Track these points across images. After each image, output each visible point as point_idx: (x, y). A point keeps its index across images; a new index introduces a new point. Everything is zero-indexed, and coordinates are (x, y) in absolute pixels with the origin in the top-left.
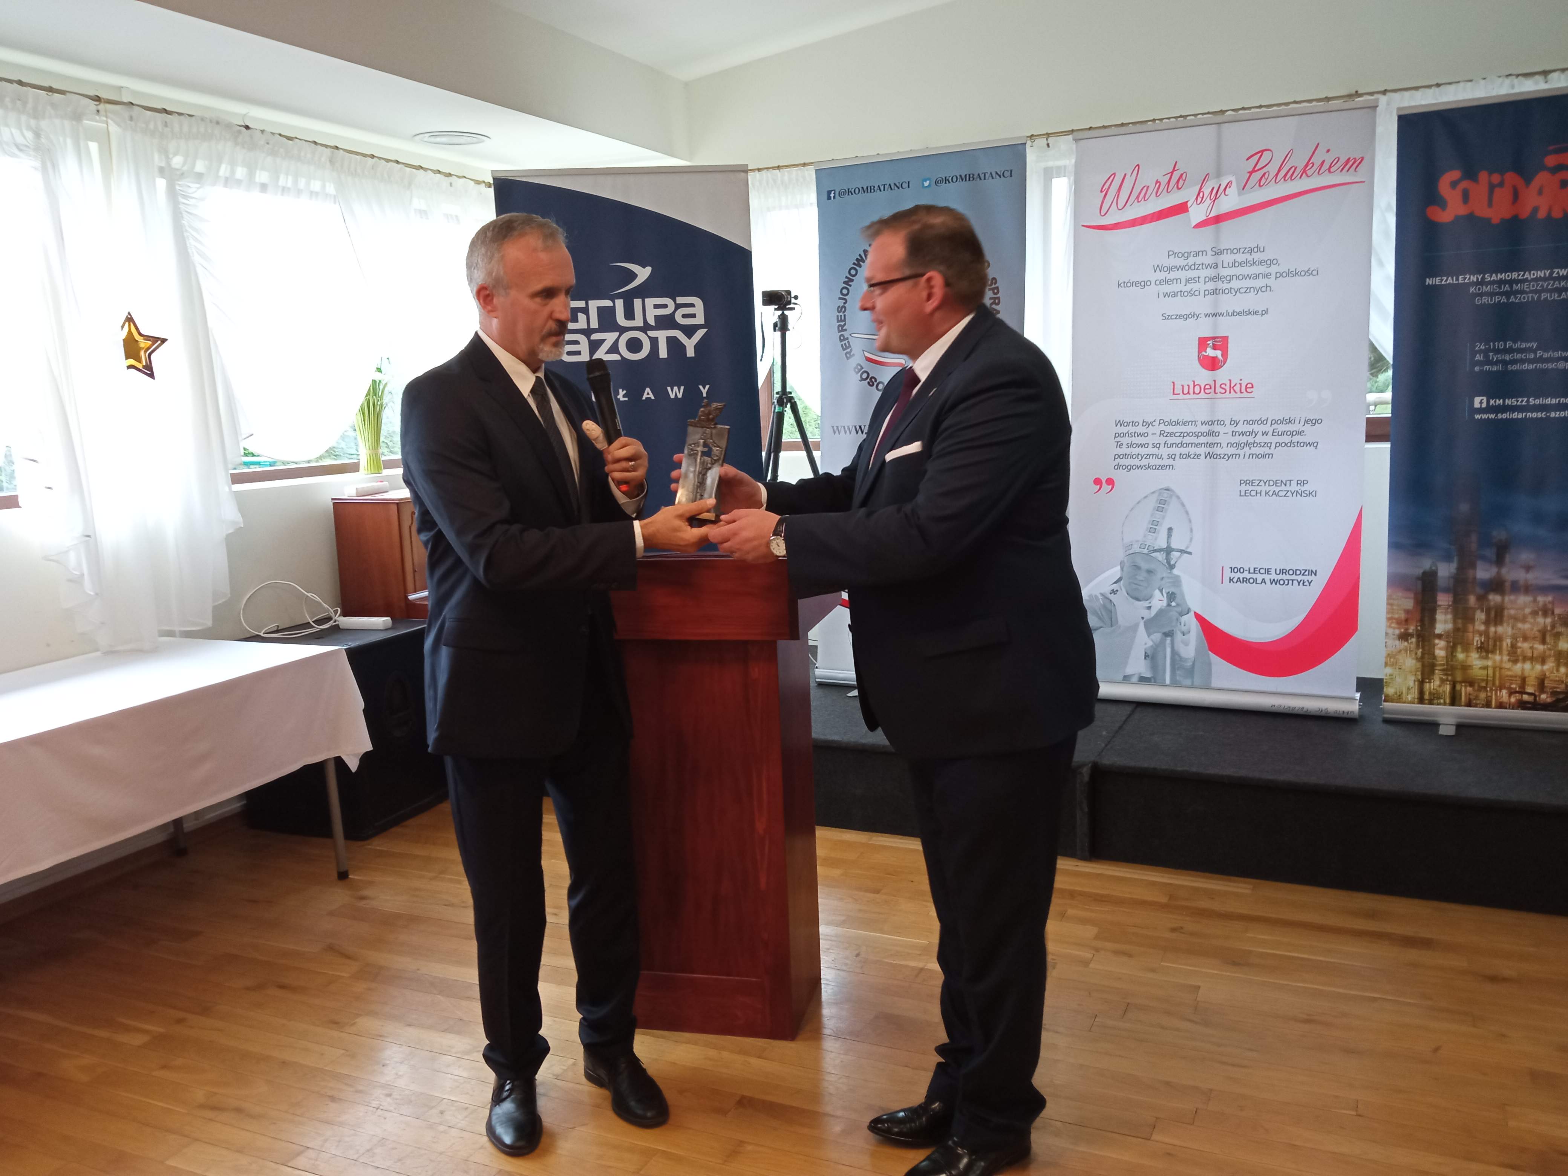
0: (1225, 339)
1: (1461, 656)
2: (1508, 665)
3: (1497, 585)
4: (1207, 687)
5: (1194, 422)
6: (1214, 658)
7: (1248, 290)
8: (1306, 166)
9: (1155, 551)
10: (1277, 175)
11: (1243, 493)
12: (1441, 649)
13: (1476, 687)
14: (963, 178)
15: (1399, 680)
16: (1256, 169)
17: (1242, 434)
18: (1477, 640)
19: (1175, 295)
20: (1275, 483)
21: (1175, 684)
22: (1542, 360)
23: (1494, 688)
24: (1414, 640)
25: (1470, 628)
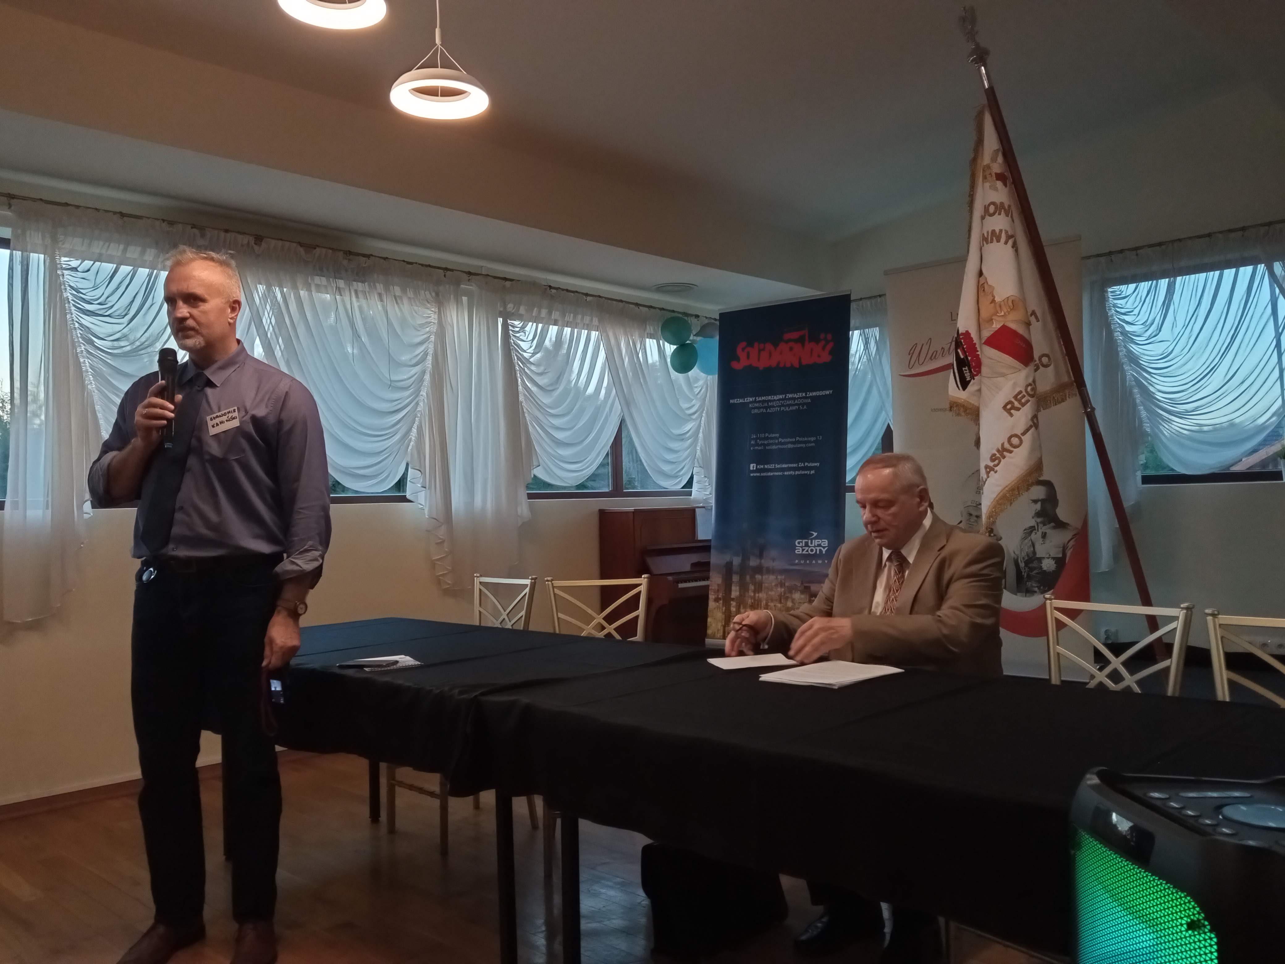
3: (759, 570)
12: (733, 607)
18: (750, 601)
22: (782, 443)
24: (721, 602)
25: (747, 594)
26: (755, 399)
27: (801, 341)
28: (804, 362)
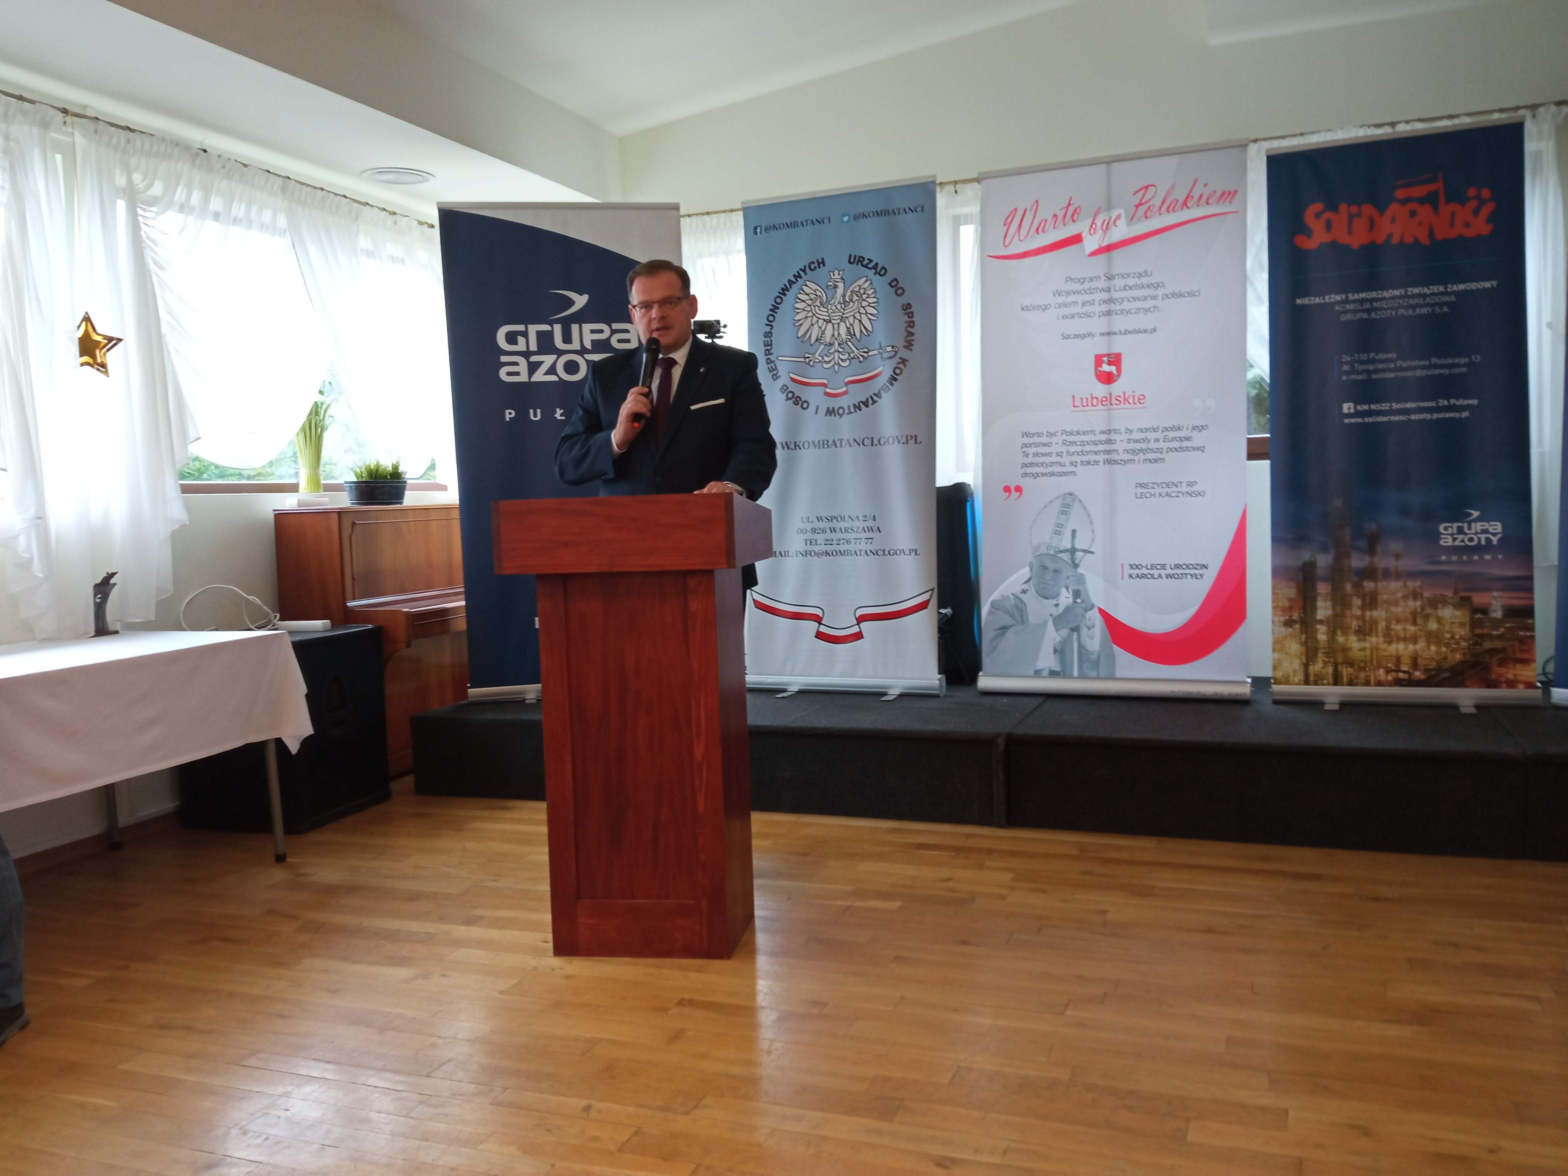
0: (1118, 356)
1: (1341, 639)
2: (1383, 646)
3: (1370, 573)
4: (1112, 678)
5: (1092, 432)
6: (1117, 649)
7: (1138, 310)
8: (1187, 198)
9: (1061, 552)
10: (1160, 208)
11: (1139, 496)
12: (1322, 634)
13: (1356, 668)
14: (878, 214)
15: (1286, 664)
16: (1143, 202)
17: (1137, 441)
18: (1354, 624)
19: (1073, 316)
20: (1168, 485)
21: (1082, 676)
23: (1372, 668)
24: (1297, 626)
25: (1348, 613)
26: (1347, 297)
27: (1431, 199)
28: (1439, 235)
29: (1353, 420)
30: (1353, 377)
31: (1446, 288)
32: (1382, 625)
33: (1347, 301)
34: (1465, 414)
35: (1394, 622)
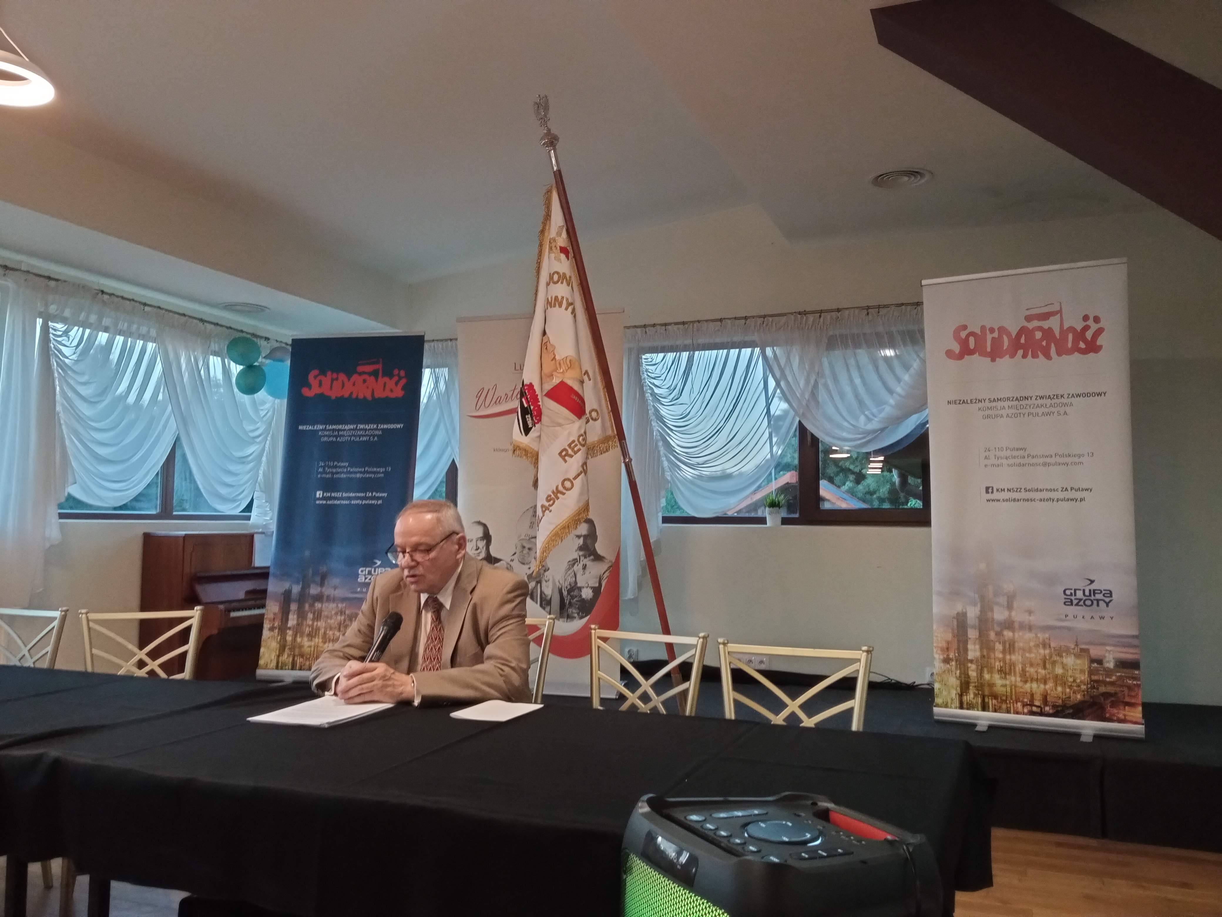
1: (299, 640)
3: (319, 598)
12: (290, 636)
13: (305, 659)
18: (307, 630)
22: (350, 473)
24: (277, 631)
25: (305, 623)
26: (326, 427)
27: (375, 374)
28: (377, 396)
29: (321, 502)
30: (324, 476)
31: (377, 426)
32: (322, 631)
33: (325, 430)
34: (380, 502)
35: (328, 629)
